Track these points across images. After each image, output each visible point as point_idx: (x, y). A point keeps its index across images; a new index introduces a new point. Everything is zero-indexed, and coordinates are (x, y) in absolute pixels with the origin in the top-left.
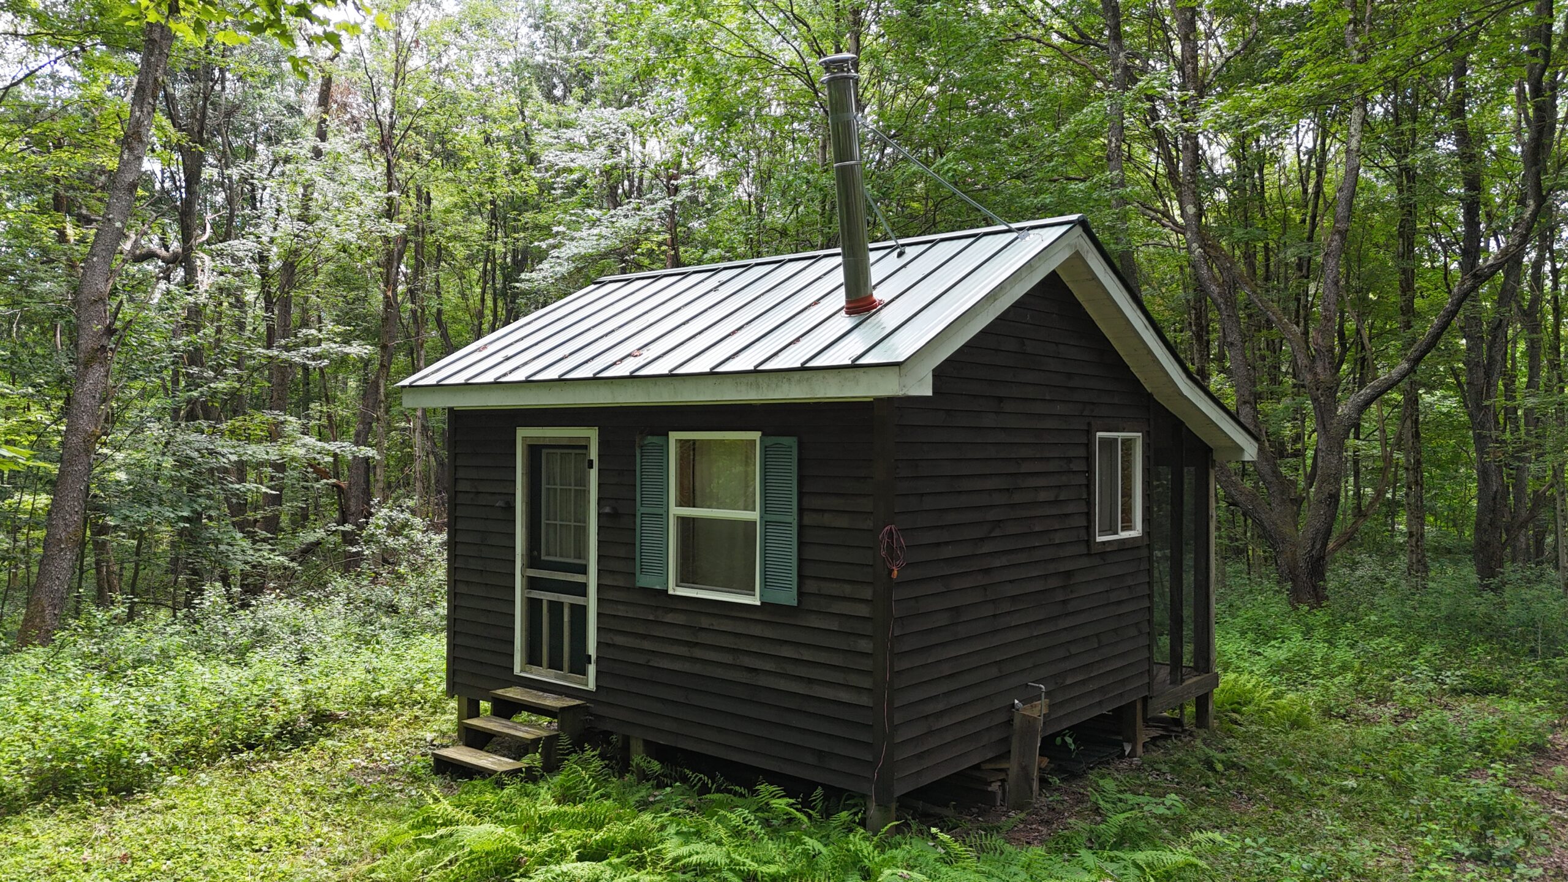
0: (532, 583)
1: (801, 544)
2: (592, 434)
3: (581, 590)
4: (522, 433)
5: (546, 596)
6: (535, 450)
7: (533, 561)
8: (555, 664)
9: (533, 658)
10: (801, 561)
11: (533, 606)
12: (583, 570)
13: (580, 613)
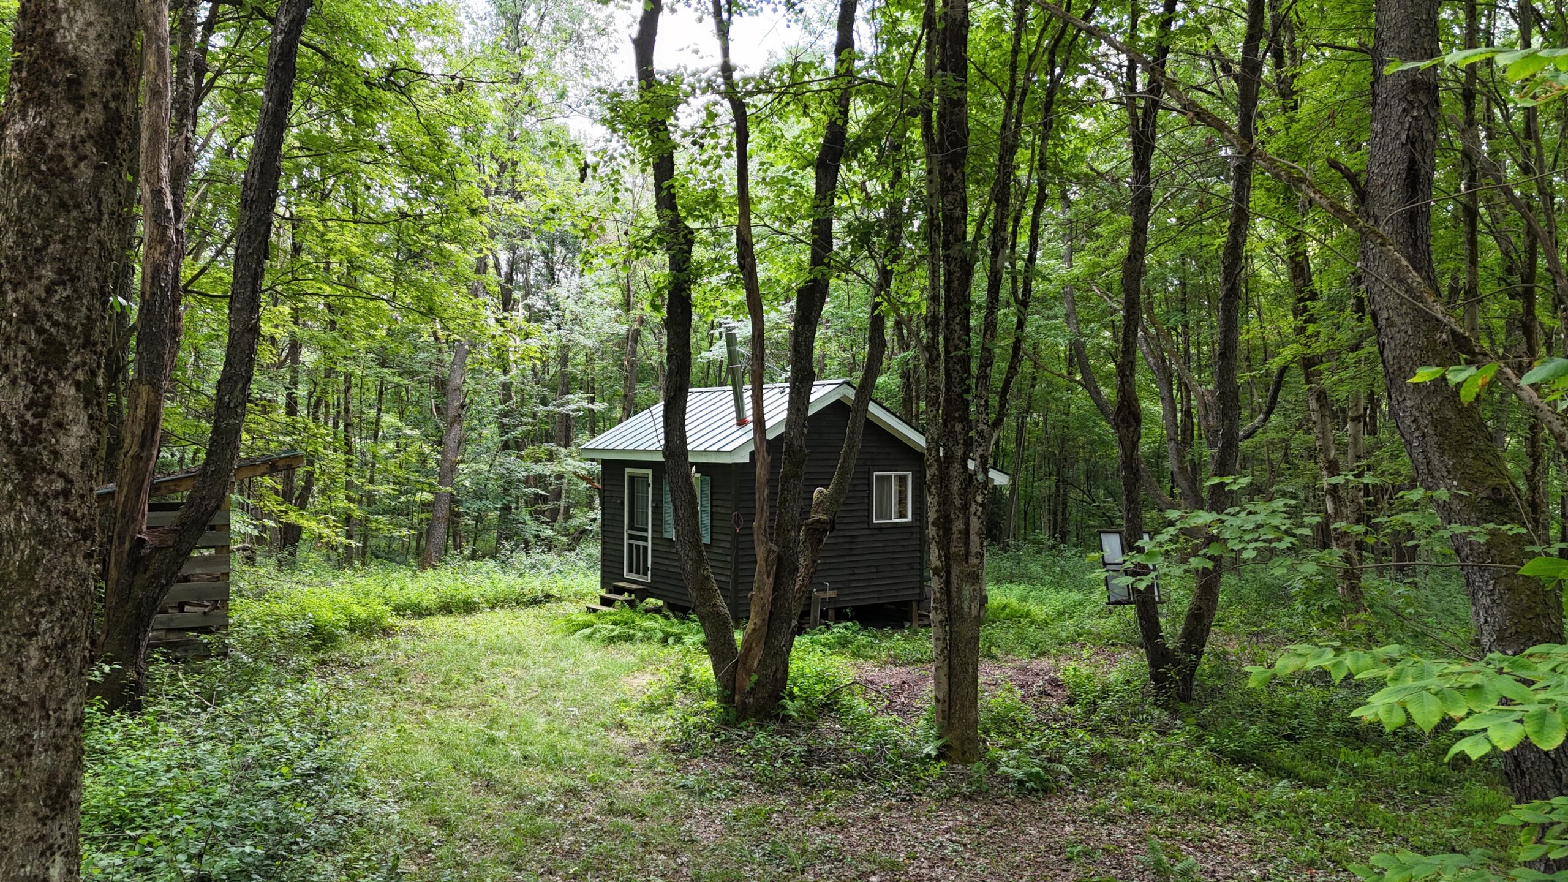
0: (631, 537)
1: (712, 520)
2: (649, 472)
3: (645, 539)
4: (627, 470)
5: (635, 542)
6: (632, 478)
7: (631, 527)
8: (638, 572)
9: (631, 570)
10: (712, 526)
11: (630, 546)
12: (646, 531)
13: (645, 548)
